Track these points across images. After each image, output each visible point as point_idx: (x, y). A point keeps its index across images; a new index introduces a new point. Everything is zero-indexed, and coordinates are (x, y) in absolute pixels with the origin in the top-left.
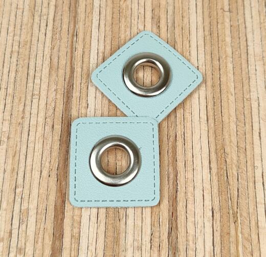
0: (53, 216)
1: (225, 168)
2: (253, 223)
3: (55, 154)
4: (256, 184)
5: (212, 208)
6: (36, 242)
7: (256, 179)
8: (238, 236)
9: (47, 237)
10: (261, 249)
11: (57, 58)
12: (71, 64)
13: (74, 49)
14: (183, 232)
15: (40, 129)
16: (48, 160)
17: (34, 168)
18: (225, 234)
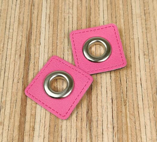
0: (20, 104)
1: (119, 76)
2: (135, 106)
3: (22, 70)
4: (137, 84)
5: (112, 98)
6: (10, 118)
7: (137, 82)
8: (127, 113)
9: (16, 116)
10: (140, 120)
11: (23, 18)
12: (31, 21)
13: (32, 13)
14: (95, 112)
15: (13, 57)
16: (18, 74)
17: (9, 78)
18: (119, 112)
